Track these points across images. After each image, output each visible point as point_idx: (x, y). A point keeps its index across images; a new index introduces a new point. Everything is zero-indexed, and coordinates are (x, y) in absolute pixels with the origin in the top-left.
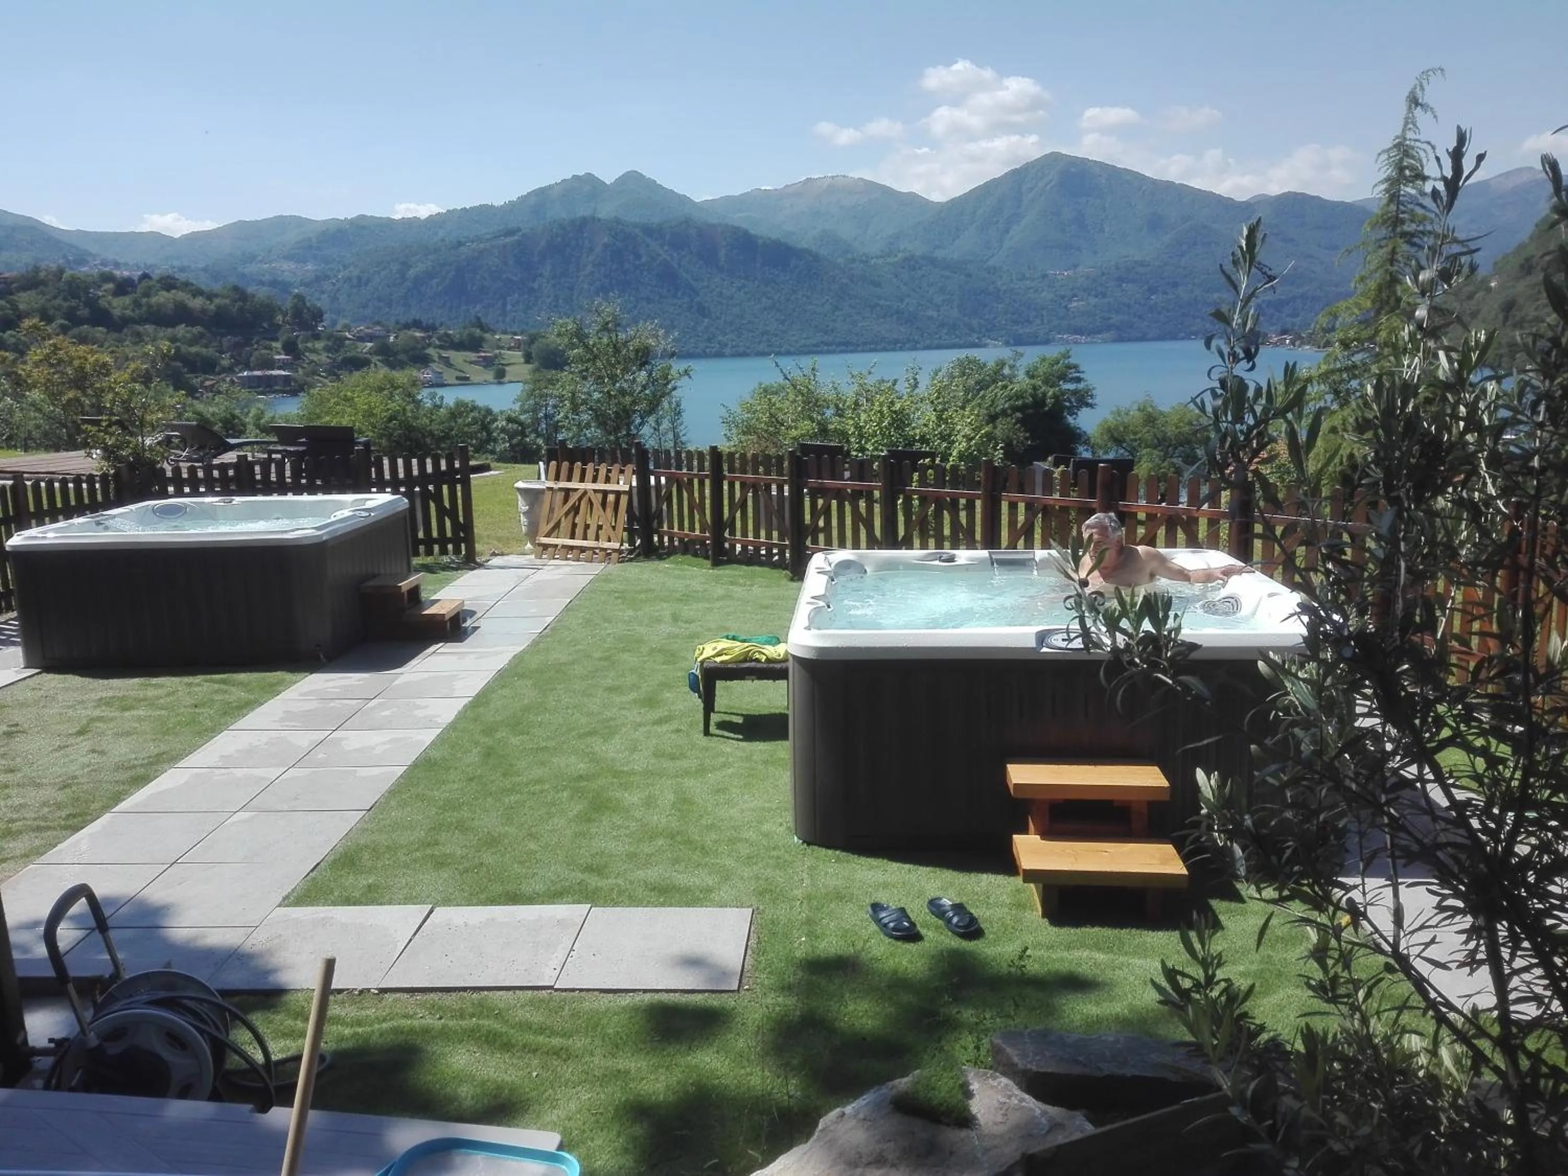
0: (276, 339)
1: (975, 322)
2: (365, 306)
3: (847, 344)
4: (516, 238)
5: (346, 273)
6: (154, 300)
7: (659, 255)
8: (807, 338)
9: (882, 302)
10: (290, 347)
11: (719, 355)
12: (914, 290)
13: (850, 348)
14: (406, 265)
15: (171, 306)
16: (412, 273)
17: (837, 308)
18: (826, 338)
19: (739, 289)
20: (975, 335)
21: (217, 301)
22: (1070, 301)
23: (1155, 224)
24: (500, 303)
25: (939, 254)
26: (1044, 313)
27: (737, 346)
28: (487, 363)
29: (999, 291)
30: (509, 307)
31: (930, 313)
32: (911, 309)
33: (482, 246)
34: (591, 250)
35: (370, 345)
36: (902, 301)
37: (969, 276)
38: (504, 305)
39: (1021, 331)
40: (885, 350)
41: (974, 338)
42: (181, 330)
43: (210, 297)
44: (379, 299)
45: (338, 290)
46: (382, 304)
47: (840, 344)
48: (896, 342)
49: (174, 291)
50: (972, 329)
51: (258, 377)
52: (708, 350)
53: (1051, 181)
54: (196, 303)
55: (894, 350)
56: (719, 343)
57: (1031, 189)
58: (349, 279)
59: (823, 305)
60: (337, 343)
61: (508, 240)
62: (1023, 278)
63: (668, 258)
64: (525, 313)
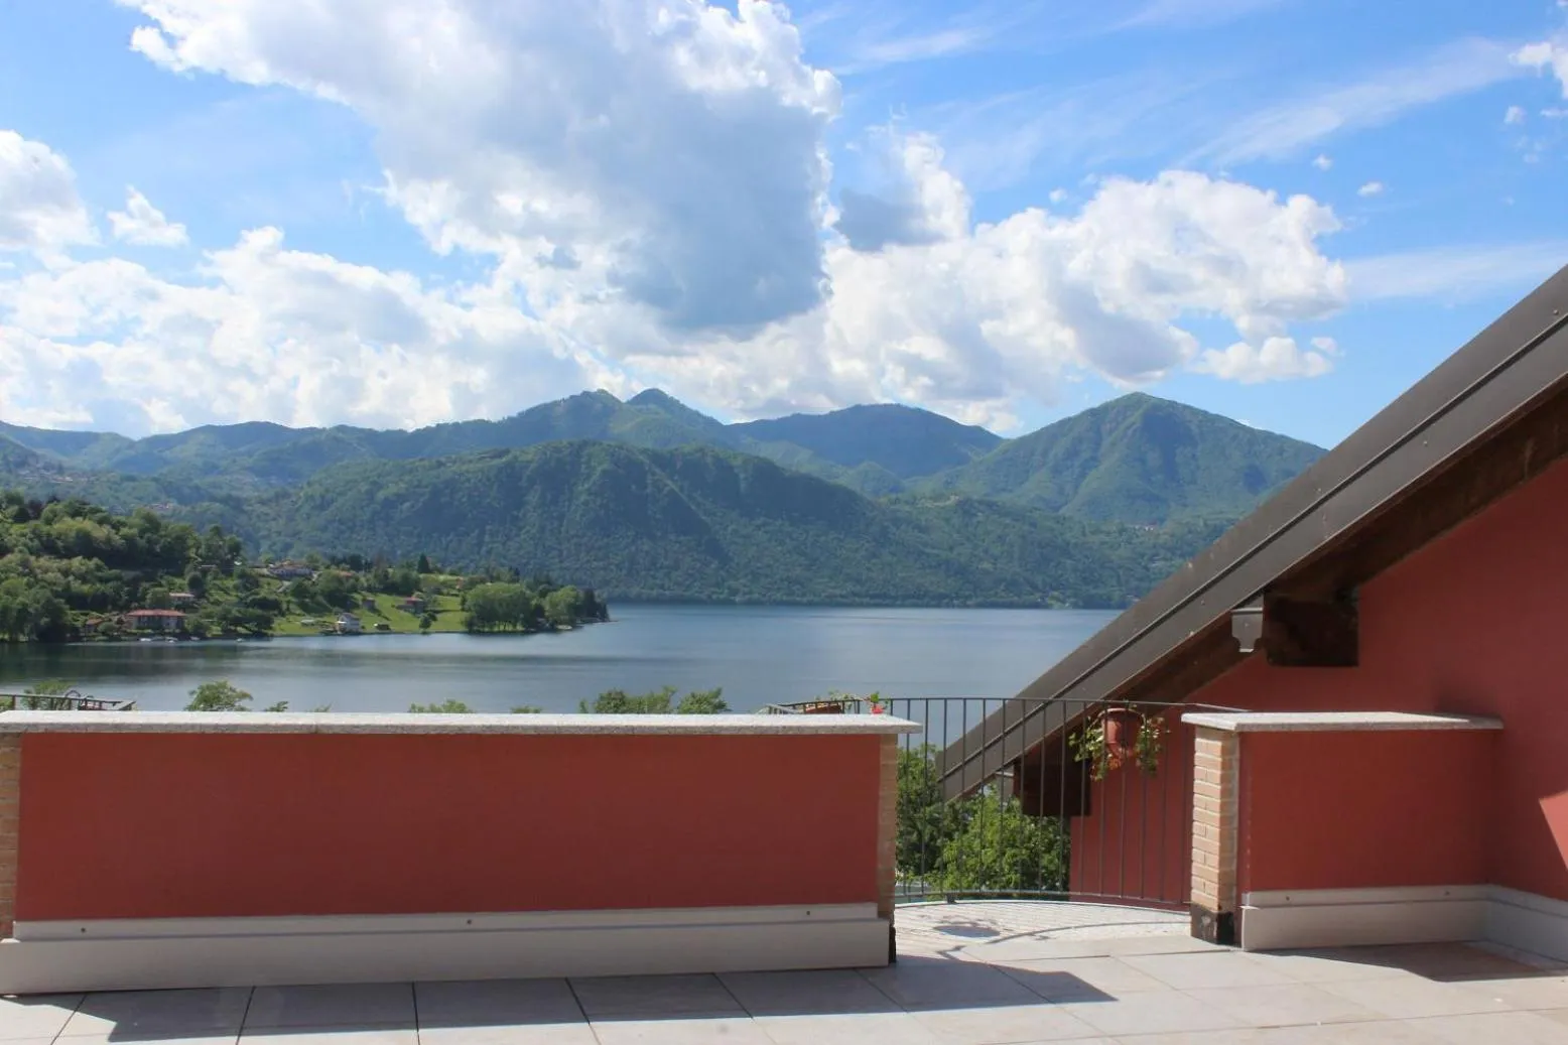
0: (181, 575)
1: (1039, 580)
2: (324, 529)
3: (885, 596)
4: (504, 460)
5: (310, 491)
6: (57, 527)
7: (666, 485)
8: (834, 588)
9: (928, 550)
10: (196, 585)
11: (727, 603)
12: (968, 539)
13: (888, 601)
14: (377, 486)
15: (73, 534)
16: (381, 495)
17: (874, 556)
18: (858, 588)
19: (758, 528)
20: (1038, 595)
21: (124, 531)
22: (1152, 560)
23: (1254, 479)
24: (477, 532)
25: (1003, 498)
26: (1121, 572)
27: (750, 593)
28: (417, 608)
29: (1068, 544)
30: (487, 538)
31: (986, 565)
32: (962, 560)
33: (464, 468)
34: (589, 476)
35: (287, 583)
36: (951, 549)
37: (1033, 525)
38: (482, 533)
39: (1093, 592)
40: (928, 606)
41: (1037, 597)
42: (77, 562)
43: (116, 526)
44: (341, 522)
45: (298, 510)
46: (343, 527)
47: (873, 597)
48: (942, 596)
49: (80, 519)
50: (1035, 587)
51: (149, 617)
52: (714, 597)
53: (1134, 423)
54: (101, 532)
55: (938, 606)
56: (729, 588)
57: (1111, 432)
58: (312, 497)
59: (857, 550)
60: (250, 582)
61: (496, 462)
62: (1096, 532)
63: (677, 490)
64: (504, 544)
